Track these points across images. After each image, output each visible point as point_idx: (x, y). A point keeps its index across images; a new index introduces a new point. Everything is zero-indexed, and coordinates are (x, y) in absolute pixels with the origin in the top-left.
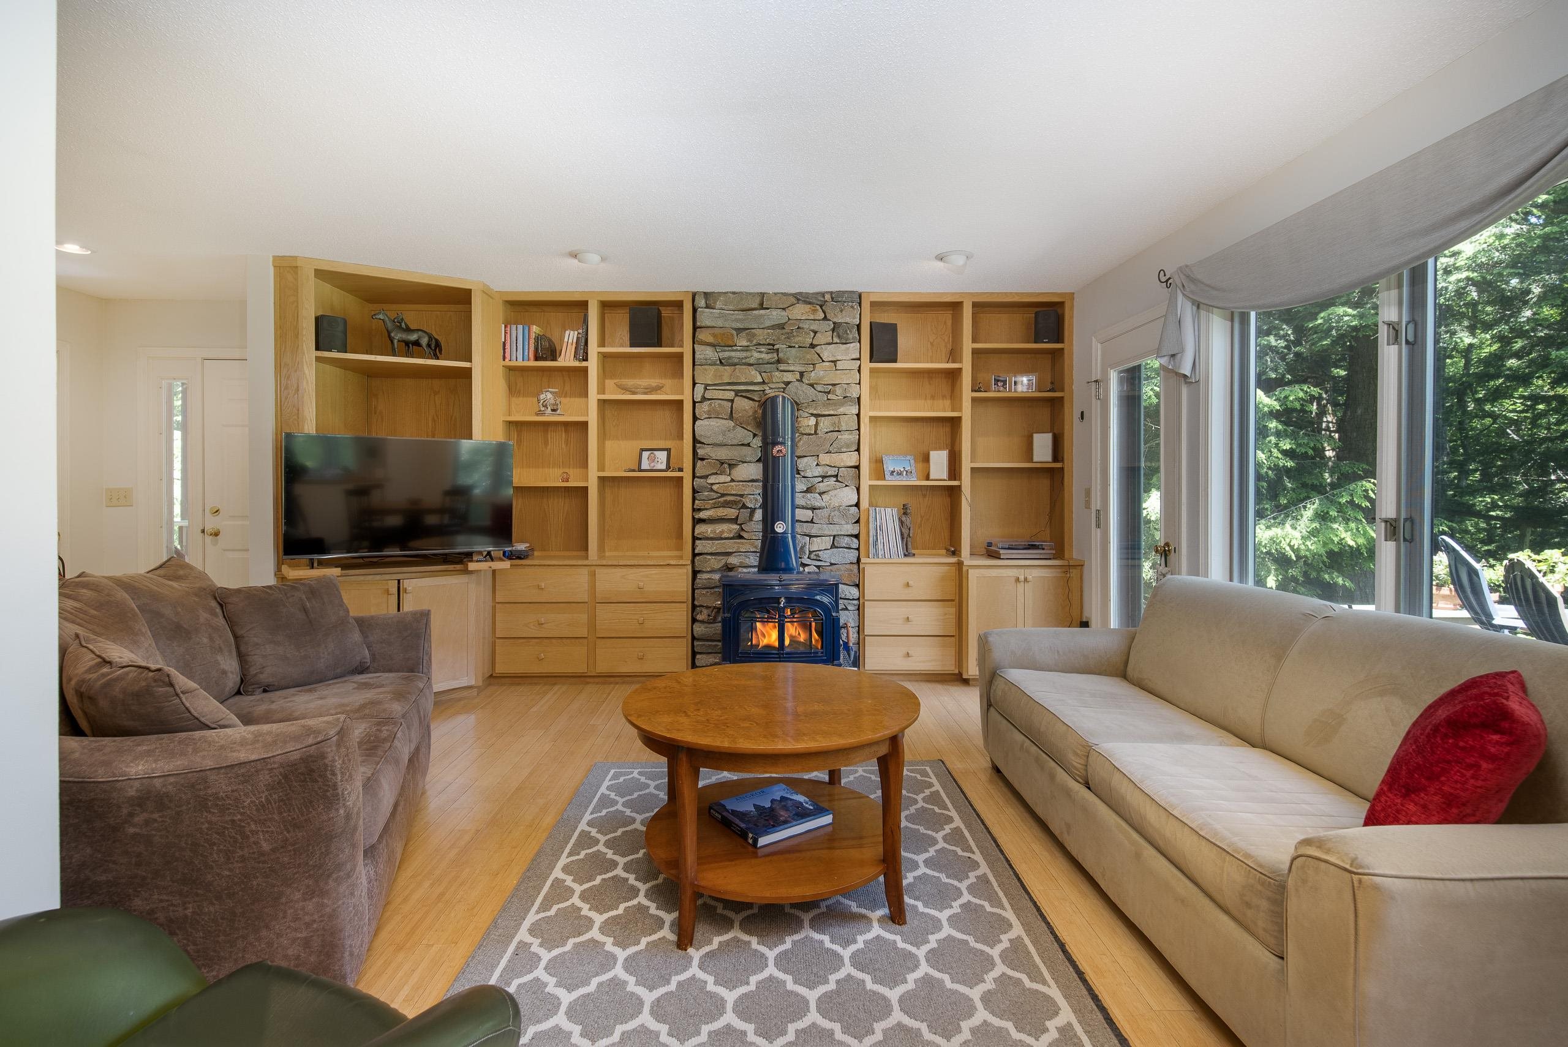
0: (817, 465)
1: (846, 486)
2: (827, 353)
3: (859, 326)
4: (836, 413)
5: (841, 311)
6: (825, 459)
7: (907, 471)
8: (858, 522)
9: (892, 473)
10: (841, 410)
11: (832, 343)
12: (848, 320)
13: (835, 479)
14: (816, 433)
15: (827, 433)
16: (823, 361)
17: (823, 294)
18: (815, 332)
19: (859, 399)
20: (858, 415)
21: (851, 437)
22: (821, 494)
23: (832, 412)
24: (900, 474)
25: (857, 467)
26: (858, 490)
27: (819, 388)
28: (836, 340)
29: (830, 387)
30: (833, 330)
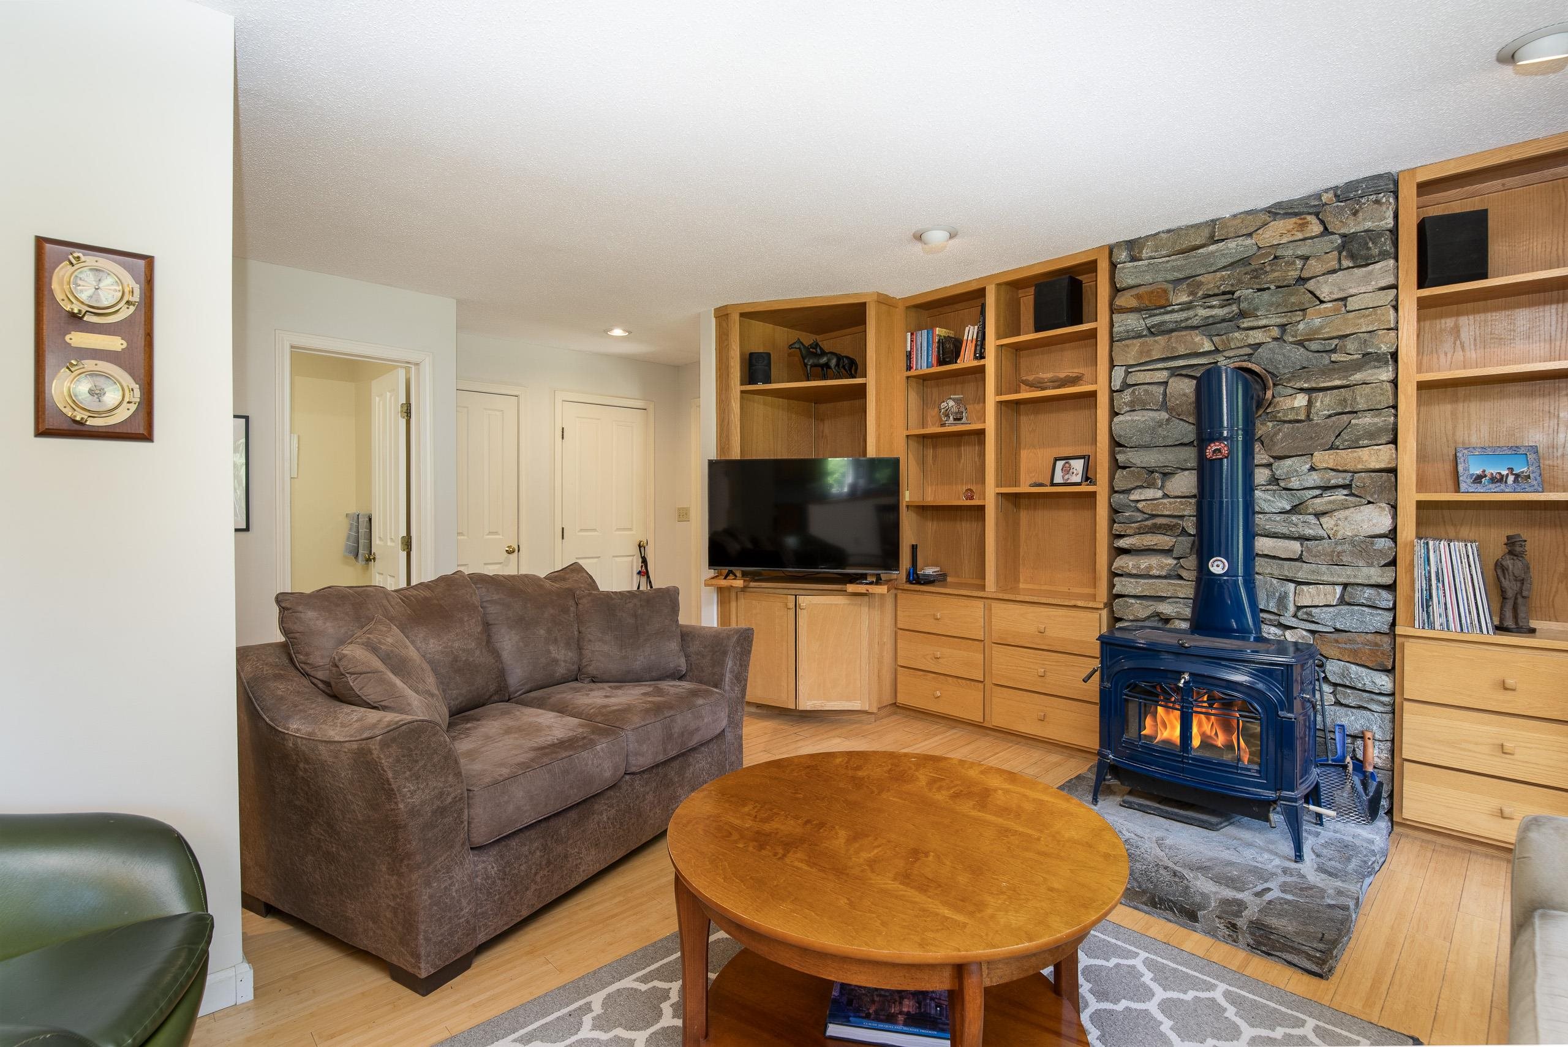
0: (1312, 469)
1: (1369, 502)
2: (1326, 288)
3: (1394, 232)
4: (1345, 382)
5: (1355, 213)
6: (1322, 458)
7: (1517, 476)
8: (1393, 563)
9: (1478, 479)
10: (1358, 377)
11: (1340, 270)
12: (1368, 225)
13: (1345, 492)
14: (1308, 418)
15: (1330, 416)
16: (1322, 302)
17: (1318, 196)
18: (1306, 258)
19: (1395, 356)
20: (1395, 382)
21: (1376, 420)
22: (1318, 515)
23: (1337, 383)
24: (1500, 479)
25: (1393, 471)
26: (1394, 507)
27: (1314, 346)
28: (1346, 263)
29: (1336, 341)
30: (1341, 249)
